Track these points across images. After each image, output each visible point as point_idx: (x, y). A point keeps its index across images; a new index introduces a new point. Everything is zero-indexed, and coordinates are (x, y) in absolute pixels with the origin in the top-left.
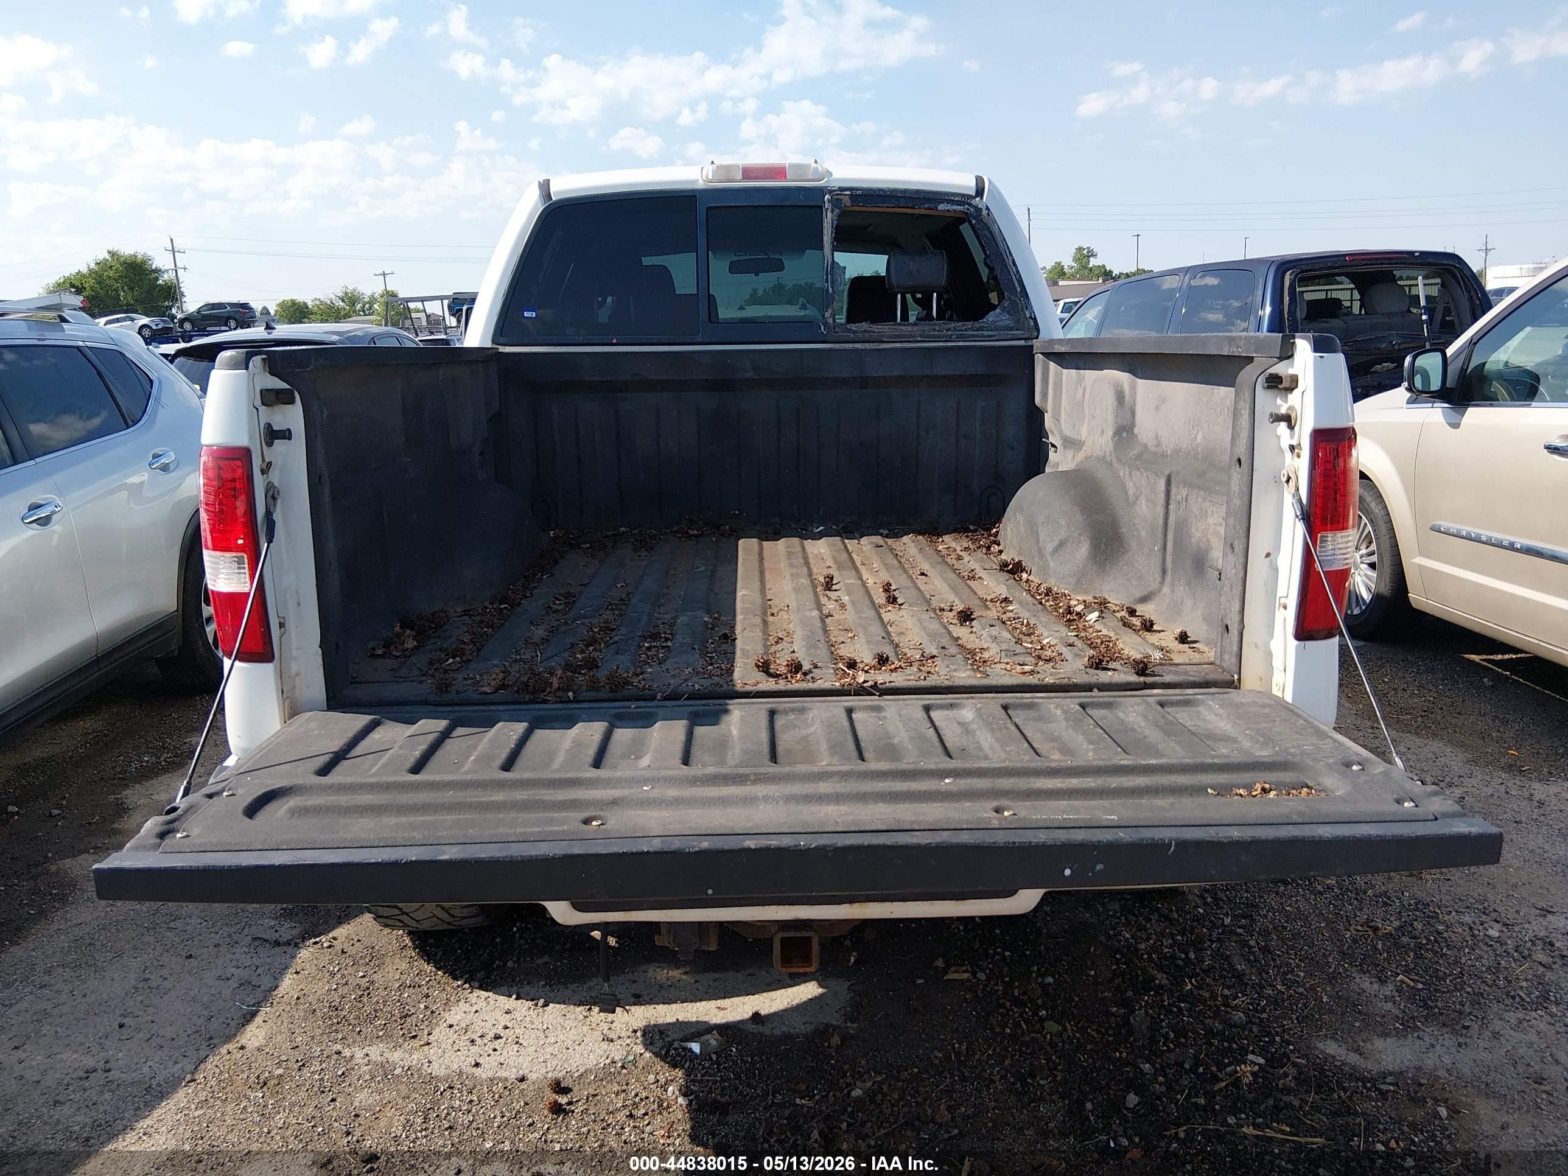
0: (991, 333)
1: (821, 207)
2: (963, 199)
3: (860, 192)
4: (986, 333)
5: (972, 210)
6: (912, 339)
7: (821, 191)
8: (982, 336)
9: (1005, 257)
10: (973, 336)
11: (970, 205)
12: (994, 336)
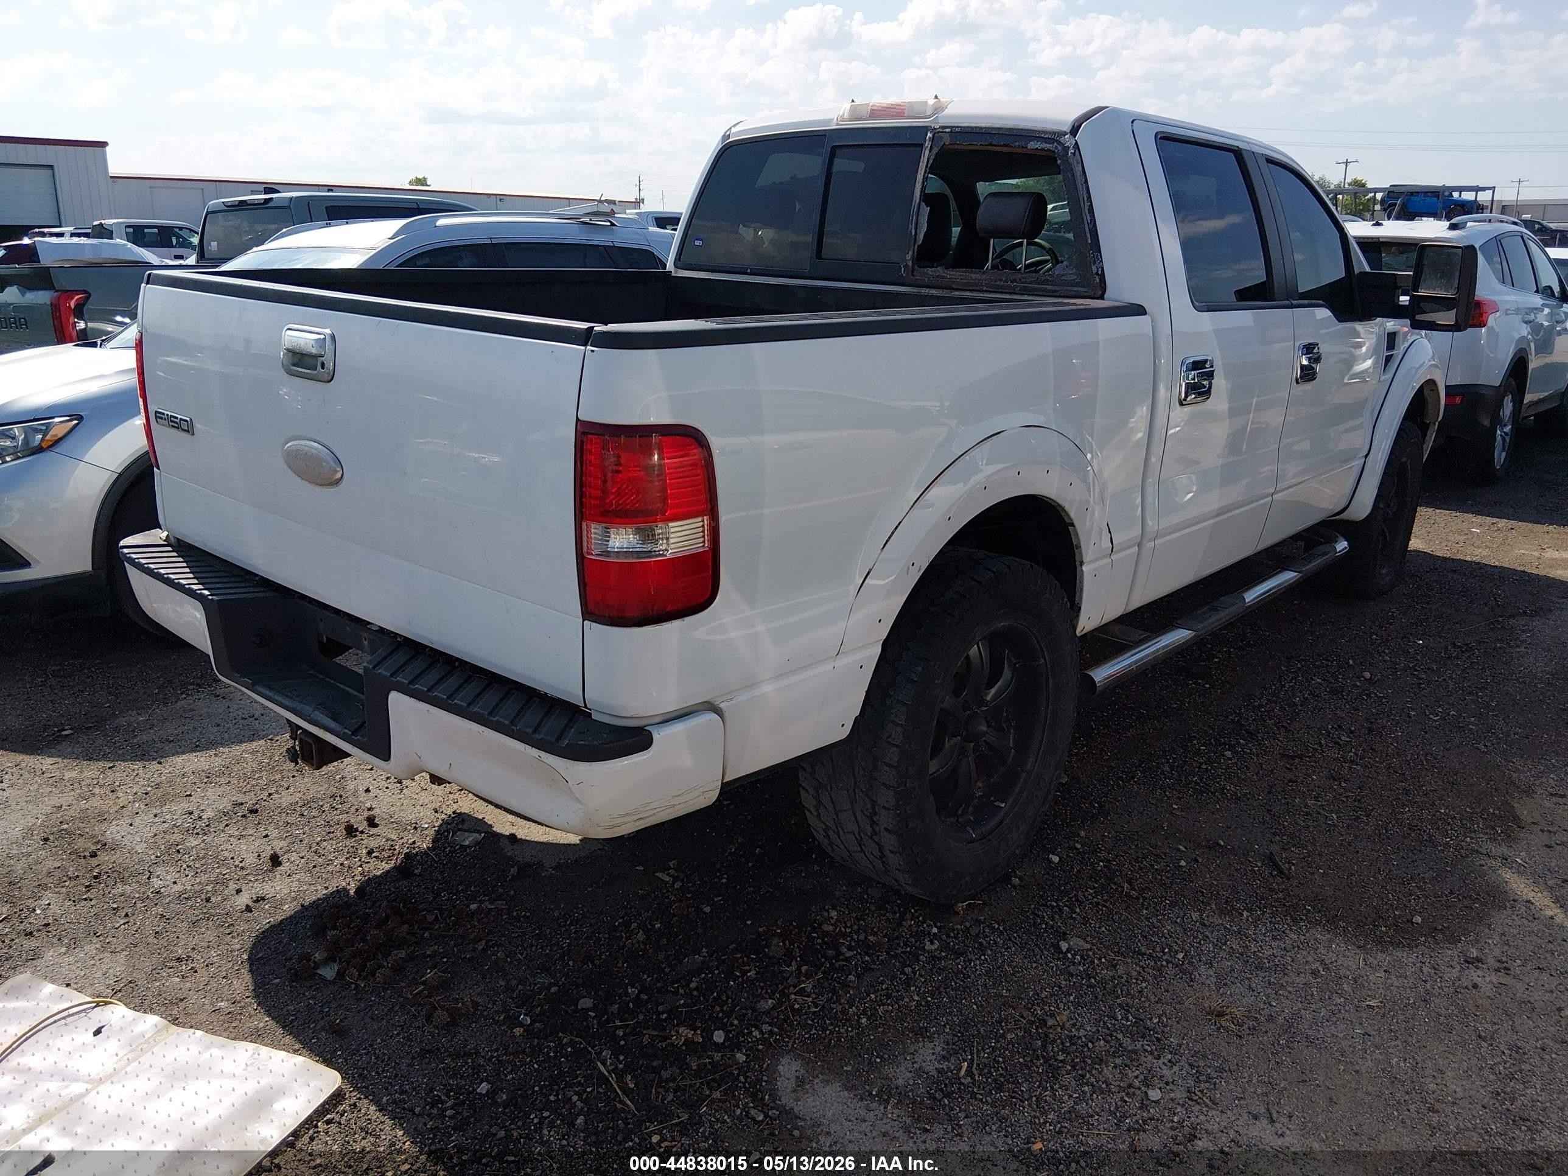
0: (1055, 288)
1: (921, 146)
2: (1054, 137)
3: (959, 130)
4: (1049, 287)
5: (1060, 148)
6: (978, 288)
7: (925, 129)
8: (1045, 290)
9: (1082, 203)
10: (1036, 289)
11: (1059, 143)
12: (1057, 291)
